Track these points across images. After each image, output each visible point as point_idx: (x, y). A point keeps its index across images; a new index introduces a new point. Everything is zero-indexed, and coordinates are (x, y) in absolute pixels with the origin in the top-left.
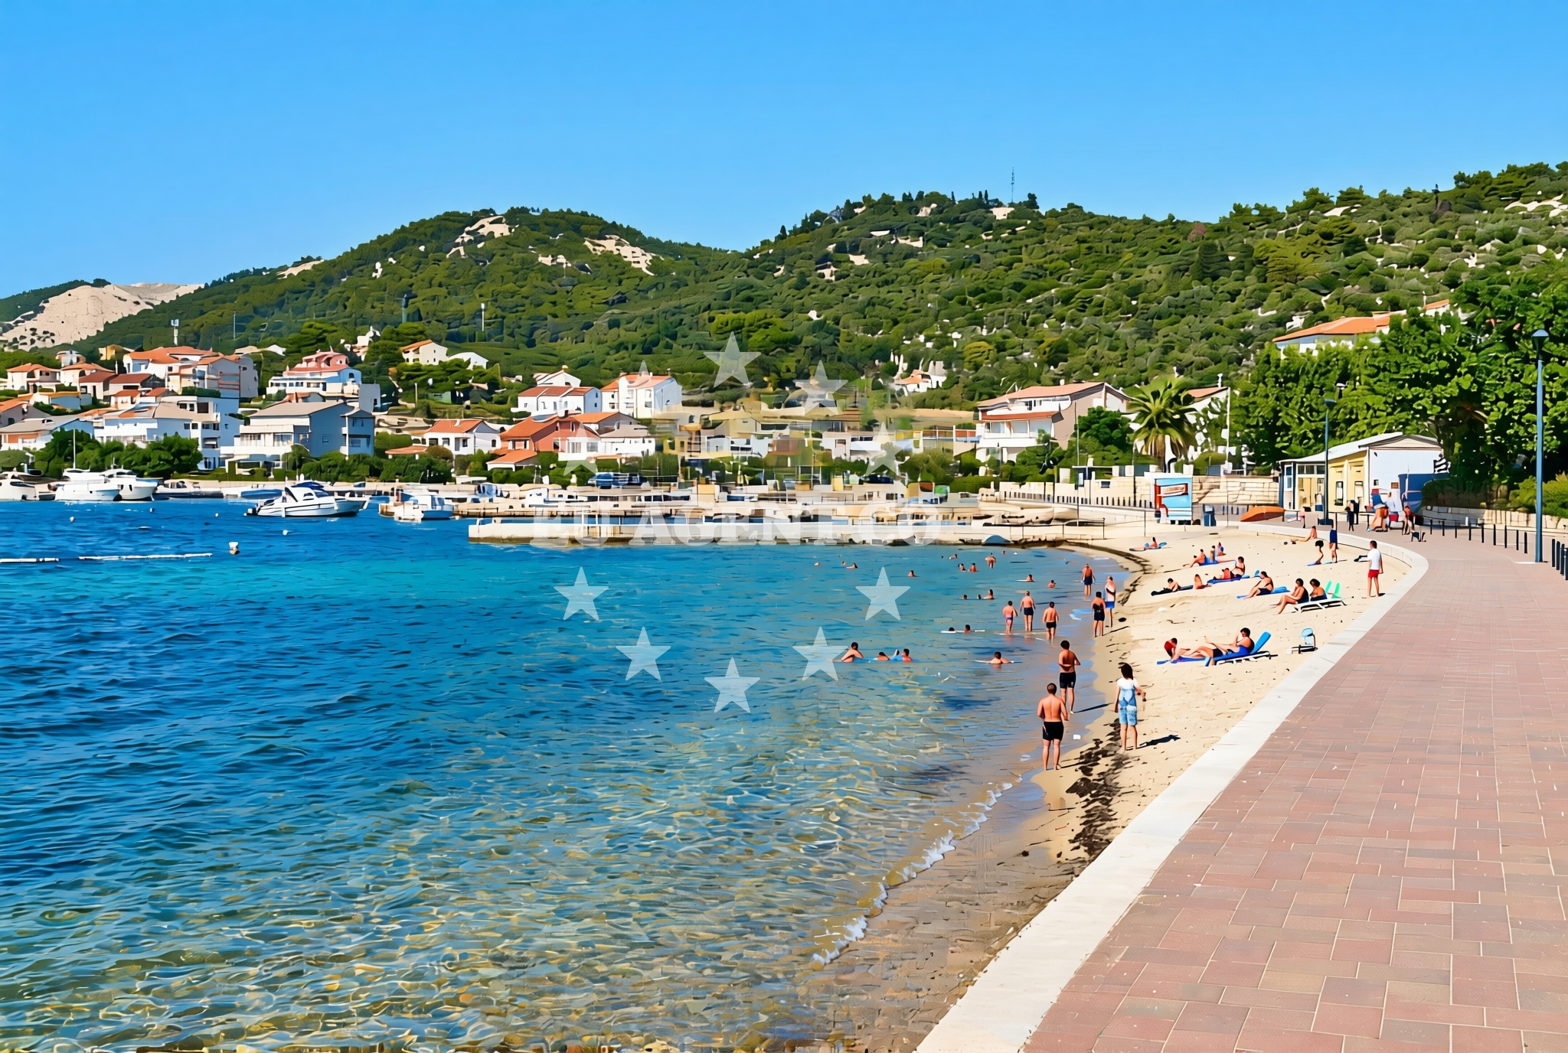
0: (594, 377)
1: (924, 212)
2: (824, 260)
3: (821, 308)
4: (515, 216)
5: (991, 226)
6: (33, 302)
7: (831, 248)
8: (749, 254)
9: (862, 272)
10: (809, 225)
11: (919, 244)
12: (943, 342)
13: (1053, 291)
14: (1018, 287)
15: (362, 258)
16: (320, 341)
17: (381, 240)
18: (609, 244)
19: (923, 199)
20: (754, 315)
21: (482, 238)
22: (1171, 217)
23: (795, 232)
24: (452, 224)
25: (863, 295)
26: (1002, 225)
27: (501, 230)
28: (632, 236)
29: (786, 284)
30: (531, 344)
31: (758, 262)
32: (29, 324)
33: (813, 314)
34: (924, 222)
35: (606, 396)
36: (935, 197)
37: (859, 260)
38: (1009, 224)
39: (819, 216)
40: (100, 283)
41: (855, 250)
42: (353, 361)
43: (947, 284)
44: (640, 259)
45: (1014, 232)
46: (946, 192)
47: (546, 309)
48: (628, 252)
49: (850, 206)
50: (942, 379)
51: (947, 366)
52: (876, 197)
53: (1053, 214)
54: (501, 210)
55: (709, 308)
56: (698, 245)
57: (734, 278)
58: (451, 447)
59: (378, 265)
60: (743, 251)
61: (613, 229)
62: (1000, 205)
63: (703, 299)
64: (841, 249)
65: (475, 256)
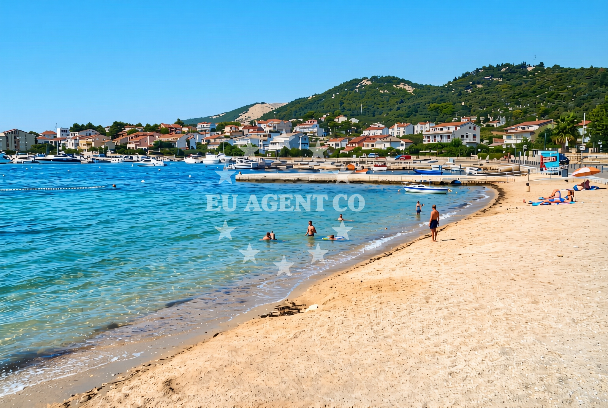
0: (389, 124)
1: (504, 70)
2: (468, 87)
3: (466, 101)
4: (374, 79)
5: (526, 73)
6: (245, 109)
7: (471, 83)
8: (444, 86)
9: (481, 90)
10: (464, 76)
11: (501, 80)
12: (506, 111)
13: (546, 93)
14: (534, 92)
15: (330, 92)
16: (312, 117)
17: (336, 88)
18: (401, 86)
19: (503, 66)
20: (443, 104)
21: (363, 86)
22: (592, 67)
23: (459, 78)
24: (356, 82)
25: (480, 97)
26: (531, 73)
27: (369, 83)
28: (409, 83)
29: (455, 95)
30: (374, 116)
31: (447, 88)
32: (245, 115)
33: (463, 104)
34: (503, 73)
35: (390, 130)
36: (507, 65)
37: (480, 86)
38: (532, 73)
39: (468, 73)
40: (263, 103)
41: (479, 83)
42: (320, 122)
43: (510, 92)
44: (410, 89)
45: (534, 75)
46: (511, 63)
47: (381, 106)
48: (407, 88)
49: (478, 70)
50: (504, 123)
51: (507, 118)
52: (487, 66)
53: (549, 68)
54: (369, 78)
55: (429, 103)
56: (430, 85)
57: (437, 94)
58: (334, 146)
59: (334, 95)
60: (442, 85)
61: (403, 81)
62: (530, 66)
63: (427, 100)
64: (474, 83)
65: (361, 92)
